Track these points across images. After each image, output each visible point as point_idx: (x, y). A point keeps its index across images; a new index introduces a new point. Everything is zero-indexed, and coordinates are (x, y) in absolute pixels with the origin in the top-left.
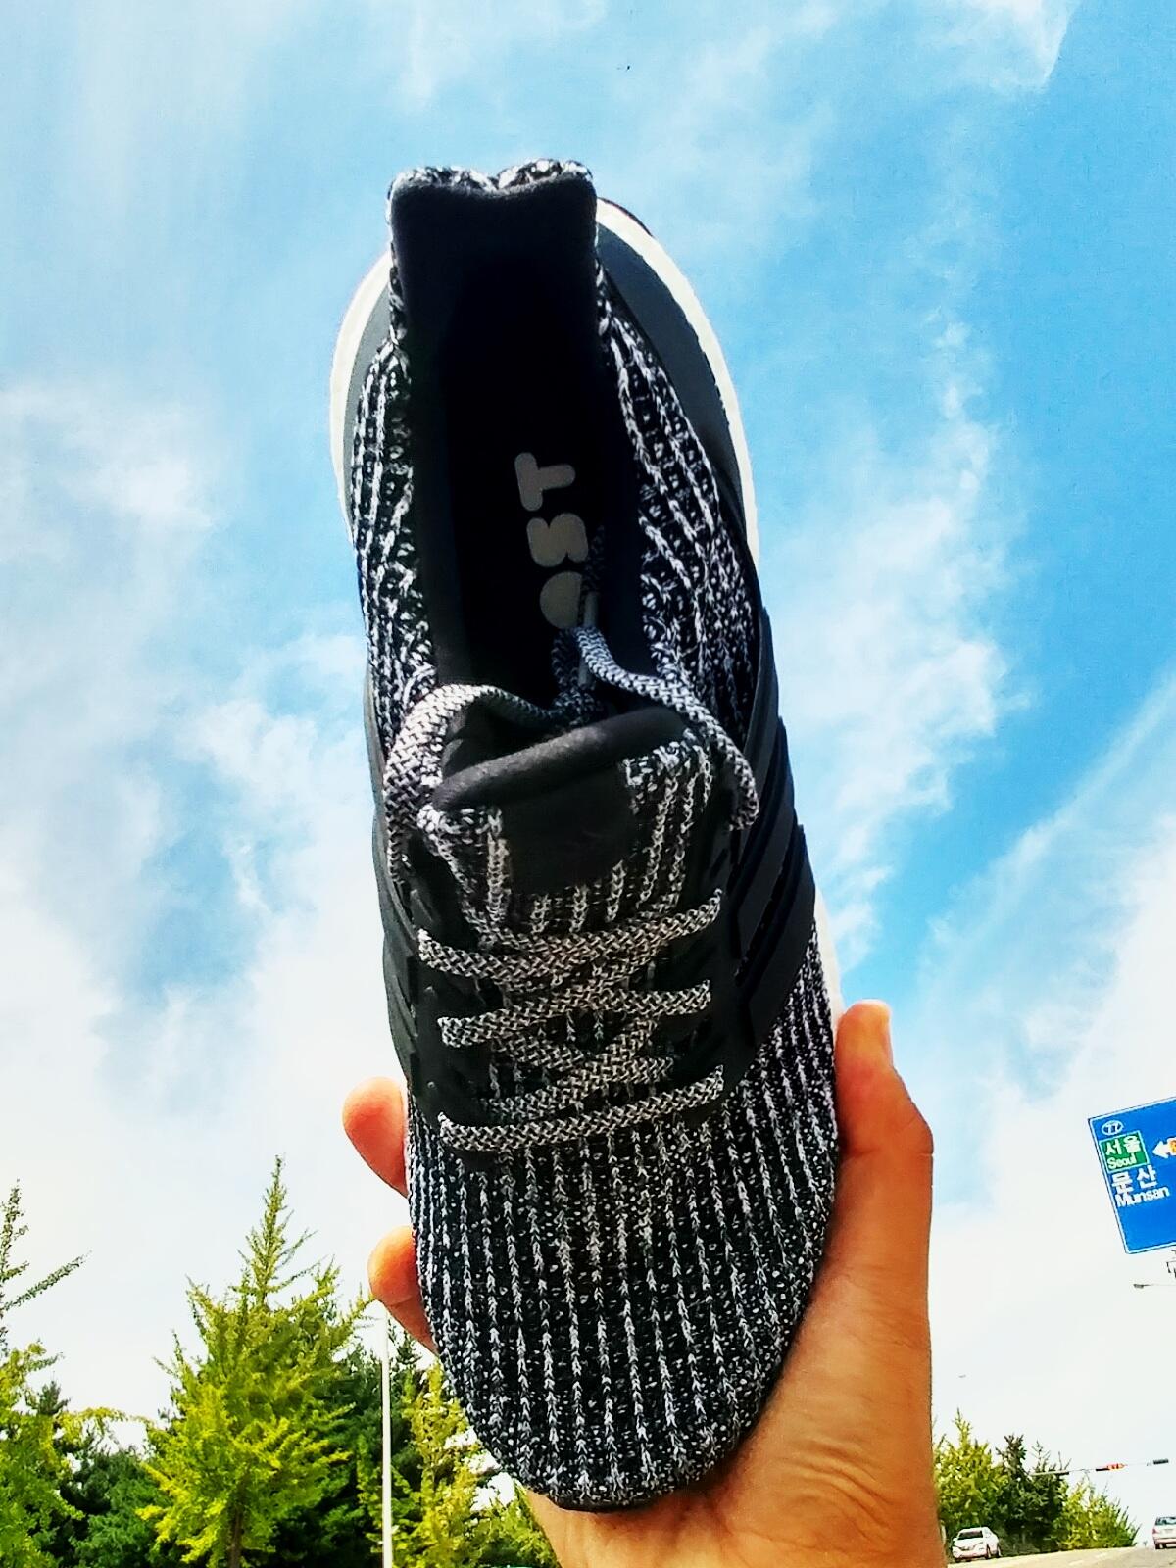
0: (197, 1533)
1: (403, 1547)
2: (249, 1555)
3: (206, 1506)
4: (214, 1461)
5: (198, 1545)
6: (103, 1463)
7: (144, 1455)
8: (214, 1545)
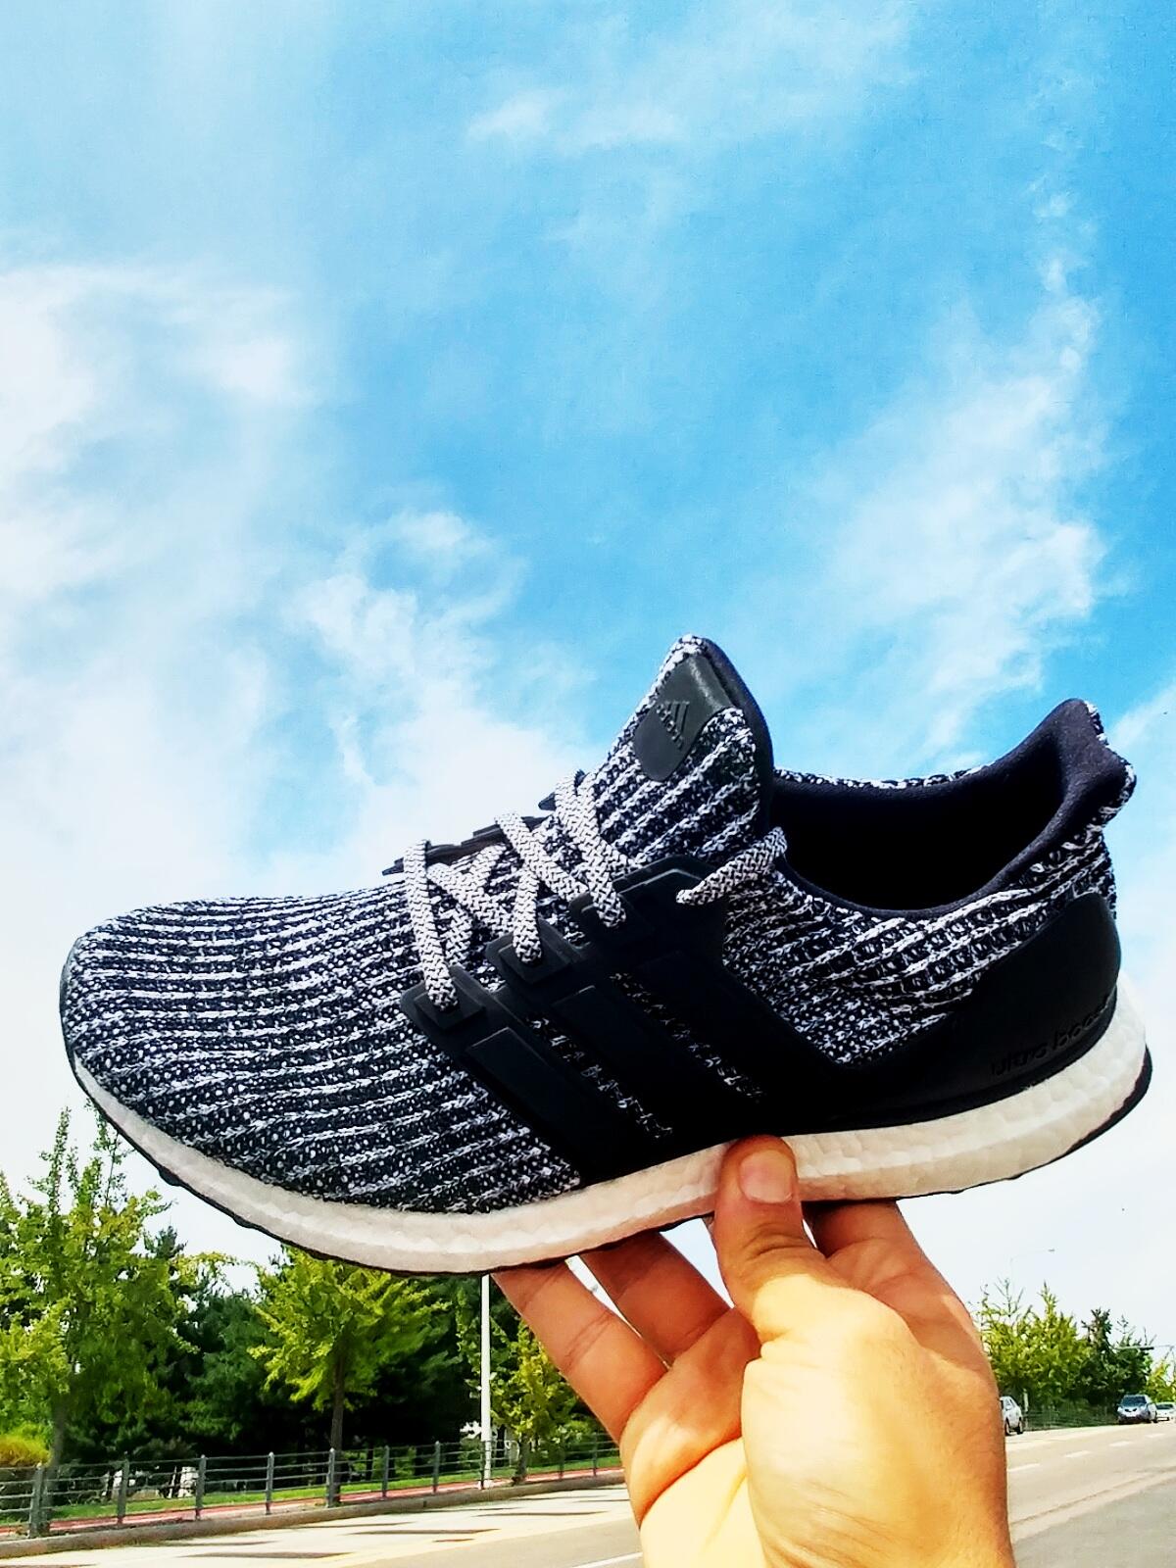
0: (305, 1373)
1: (500, 1392)
2: (352, 1397)
3: (313, 1348)
4: (322, 1307)
5: (306, 1385)
6: (217, 1304)
7: (256, 1297)
8: (321, 1385)
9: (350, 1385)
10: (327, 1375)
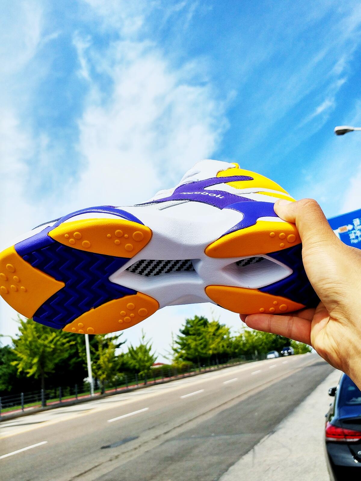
0: (31, 368)
1: (94, 367)
2: (47, 373)
3: (32, 360)
5: (31, 371)
7: (12, 347)
8: (37, 371)
9: (46, 370)
10: (38, 368)
